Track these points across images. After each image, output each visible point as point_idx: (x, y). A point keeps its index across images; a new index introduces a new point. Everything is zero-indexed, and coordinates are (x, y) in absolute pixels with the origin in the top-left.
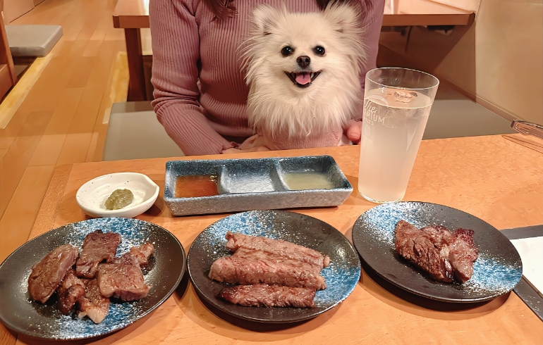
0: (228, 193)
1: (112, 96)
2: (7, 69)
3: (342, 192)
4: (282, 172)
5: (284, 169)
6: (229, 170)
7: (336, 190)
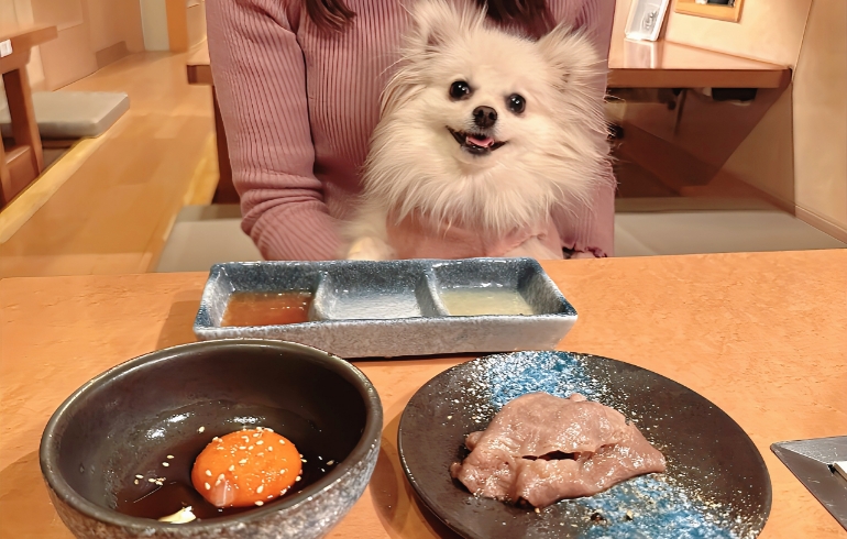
0: (324, 320)
1: (187, 198)
2: (29, 154)
3: (556, 322)
4: (438, 287)
5: (442, 281)
6: (335, 280)
7: (544, 317)
